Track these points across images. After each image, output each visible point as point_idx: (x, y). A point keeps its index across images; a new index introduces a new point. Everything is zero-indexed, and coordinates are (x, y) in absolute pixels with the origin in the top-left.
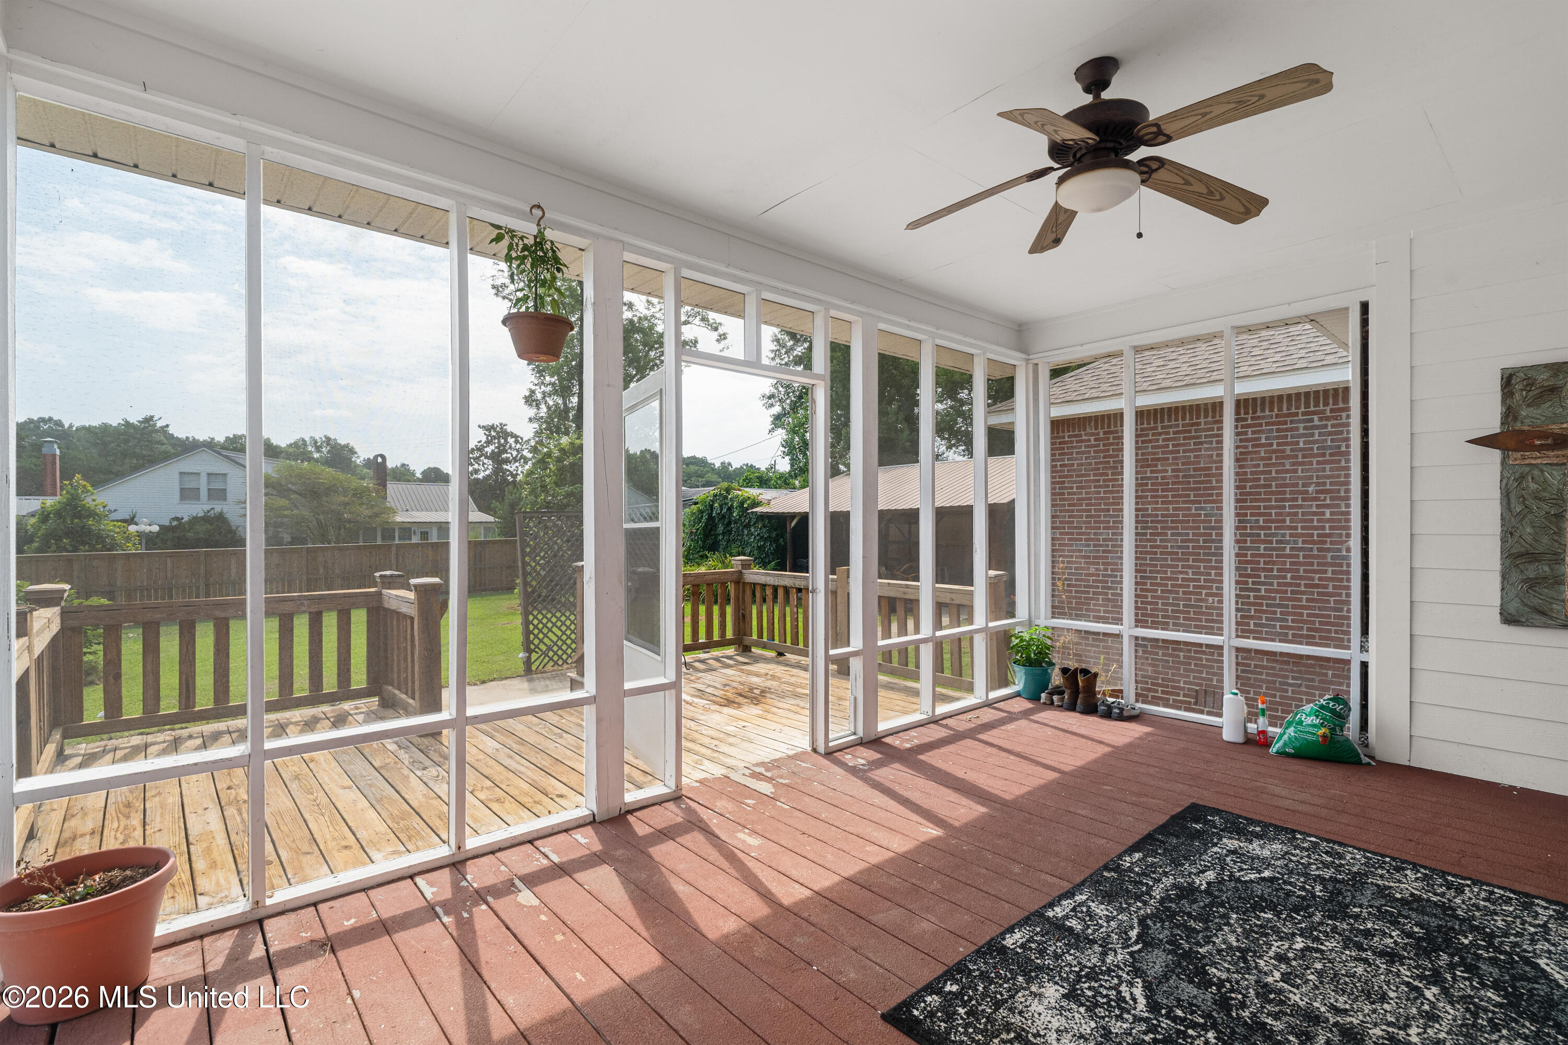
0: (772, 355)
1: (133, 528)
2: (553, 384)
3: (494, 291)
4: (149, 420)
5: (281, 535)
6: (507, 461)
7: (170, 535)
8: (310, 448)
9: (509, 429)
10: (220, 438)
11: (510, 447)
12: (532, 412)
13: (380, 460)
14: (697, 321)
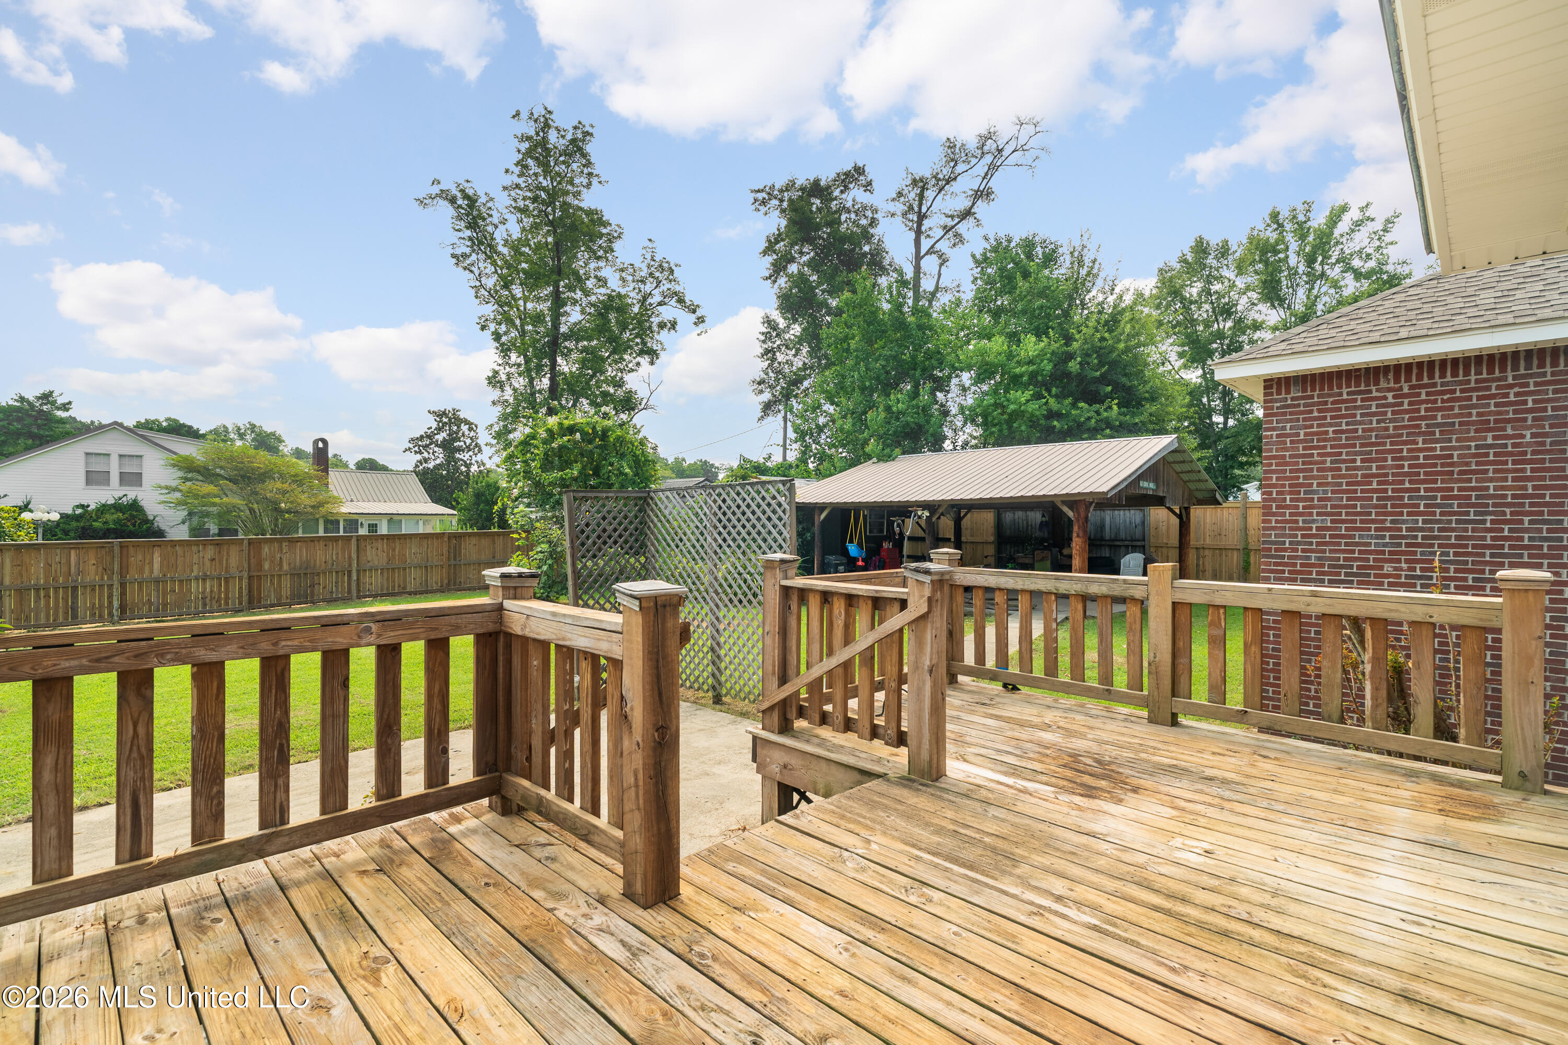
0: (763, 338)
1: (26, 516)
2: (519, 365)
3: (454, 261)
4: (46, 397)
5: (207, 526)
6: (459, 450)
7: (74, 524)
8: (232, 435)
9: (462, 415)
10: (130, 423)
11: (463, 435)
12: (495, 394)
13: (321, 445)
14: (673, 302)
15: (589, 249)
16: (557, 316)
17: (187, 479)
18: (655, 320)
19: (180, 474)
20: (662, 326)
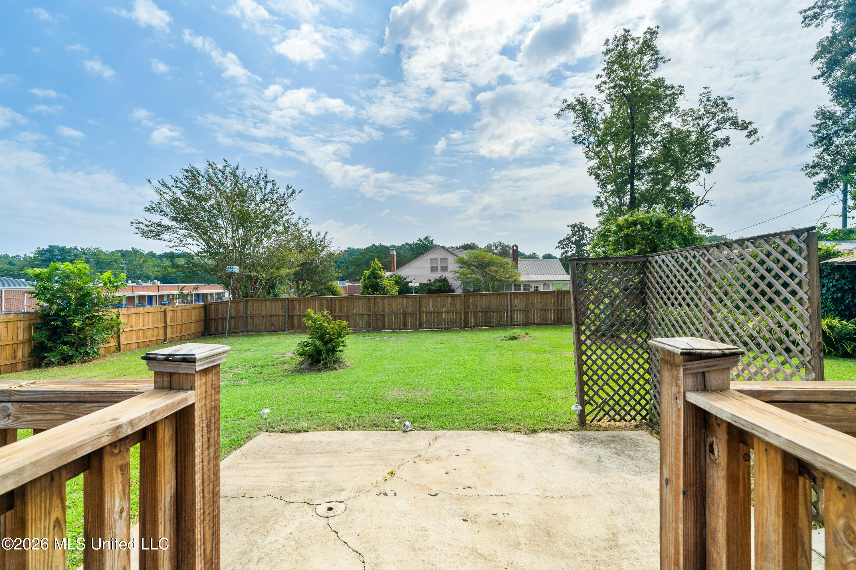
0: (817, 129)
3: (574, 141)
5: (469, 288)
6: (584, 245)
7: (427, 287)
9: (585, 225)
11: (586, 237)
13: (515, 248)
14: (727, 125)
15: (659, 108)
16: (634, 153)
17: (461, 268)
18: (711, 142)
19: (459, 265)
20: (717, 144)
